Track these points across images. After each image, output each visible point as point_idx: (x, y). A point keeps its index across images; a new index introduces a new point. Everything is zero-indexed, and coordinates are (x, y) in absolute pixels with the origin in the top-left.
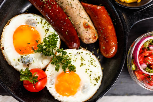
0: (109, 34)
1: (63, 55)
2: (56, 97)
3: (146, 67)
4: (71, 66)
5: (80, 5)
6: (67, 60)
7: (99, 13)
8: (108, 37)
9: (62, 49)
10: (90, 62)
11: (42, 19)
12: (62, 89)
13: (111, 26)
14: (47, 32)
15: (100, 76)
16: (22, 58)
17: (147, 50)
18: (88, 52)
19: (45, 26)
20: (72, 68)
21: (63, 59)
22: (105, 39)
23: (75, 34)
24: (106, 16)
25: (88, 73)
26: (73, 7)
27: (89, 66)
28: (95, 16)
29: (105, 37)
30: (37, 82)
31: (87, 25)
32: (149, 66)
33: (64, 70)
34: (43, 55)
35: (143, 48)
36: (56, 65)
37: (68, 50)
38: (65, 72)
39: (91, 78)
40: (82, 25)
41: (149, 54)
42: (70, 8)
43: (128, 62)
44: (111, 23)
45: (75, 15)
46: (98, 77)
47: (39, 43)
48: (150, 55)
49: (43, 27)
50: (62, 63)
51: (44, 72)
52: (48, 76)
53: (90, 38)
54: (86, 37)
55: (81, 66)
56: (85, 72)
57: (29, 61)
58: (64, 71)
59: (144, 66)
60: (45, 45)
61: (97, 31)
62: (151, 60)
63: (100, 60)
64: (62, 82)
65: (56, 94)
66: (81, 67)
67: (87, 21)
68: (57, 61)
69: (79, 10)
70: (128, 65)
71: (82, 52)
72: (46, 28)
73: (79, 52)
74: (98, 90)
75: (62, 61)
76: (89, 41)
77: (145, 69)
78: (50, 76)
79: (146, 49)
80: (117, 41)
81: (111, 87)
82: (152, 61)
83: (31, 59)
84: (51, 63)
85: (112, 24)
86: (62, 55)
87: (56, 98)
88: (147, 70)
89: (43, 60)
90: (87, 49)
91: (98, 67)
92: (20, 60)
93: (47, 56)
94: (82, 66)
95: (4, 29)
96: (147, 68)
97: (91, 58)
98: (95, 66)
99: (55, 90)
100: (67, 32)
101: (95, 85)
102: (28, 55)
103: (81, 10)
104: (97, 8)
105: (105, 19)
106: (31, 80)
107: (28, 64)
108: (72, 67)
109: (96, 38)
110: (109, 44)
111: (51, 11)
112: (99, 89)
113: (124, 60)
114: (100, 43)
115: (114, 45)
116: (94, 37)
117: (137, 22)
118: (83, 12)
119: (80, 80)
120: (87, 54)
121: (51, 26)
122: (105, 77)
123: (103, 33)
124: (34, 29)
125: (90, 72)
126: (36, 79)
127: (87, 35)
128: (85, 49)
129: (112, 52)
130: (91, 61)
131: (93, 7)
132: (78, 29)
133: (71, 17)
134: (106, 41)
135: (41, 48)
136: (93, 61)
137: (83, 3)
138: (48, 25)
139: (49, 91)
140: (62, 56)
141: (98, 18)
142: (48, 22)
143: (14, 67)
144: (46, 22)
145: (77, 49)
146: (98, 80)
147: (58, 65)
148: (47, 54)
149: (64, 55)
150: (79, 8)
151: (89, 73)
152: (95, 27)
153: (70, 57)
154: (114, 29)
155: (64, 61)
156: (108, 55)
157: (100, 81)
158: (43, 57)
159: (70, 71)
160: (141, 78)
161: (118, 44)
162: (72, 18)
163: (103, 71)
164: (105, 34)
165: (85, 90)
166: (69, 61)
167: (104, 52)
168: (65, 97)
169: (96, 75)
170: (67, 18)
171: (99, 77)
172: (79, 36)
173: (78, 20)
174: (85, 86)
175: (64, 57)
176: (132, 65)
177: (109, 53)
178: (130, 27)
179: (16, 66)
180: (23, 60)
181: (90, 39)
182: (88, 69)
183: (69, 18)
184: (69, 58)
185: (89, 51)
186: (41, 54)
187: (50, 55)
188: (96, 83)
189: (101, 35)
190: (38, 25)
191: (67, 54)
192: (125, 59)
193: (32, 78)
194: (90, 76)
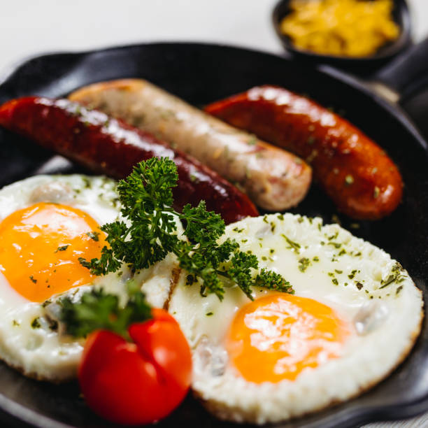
4: (262, 275)
10: (329, 244)
25: (346, 284)
27: (333, 260)
39: (367, 292)
55: (303, 269)
56: (332, 283)
66: (305, 271)
71: (281, 218)
92: (41, 321)
94: (309, 268)
98: (359, 254)
99: (240, 383)
120: (301, 221)
125: (351, 276)
146: (399, 274)
153: (243, 247)
171: (397, 268)
181: (285, 175)
182: (340, 272)
188: (398, 285)
194: (360, 286)
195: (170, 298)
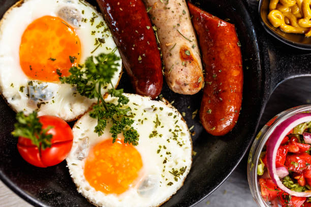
0: (229, 85)
1: (119, 104)
2: (80, 188)
3: (285, 175)
4: (130, 130)
5: (183, 7)
6: (126, 115)
7: (221, 35)
8: (224, 91)
9: (120, 91)
10: (173, 133)
11: (97, 14)
12: (99, 174)
13: (238, 70)
14: (98, 45)
15: (185, 167)
16: (30, 87)
17: (297, 141)
18: (174, 111)
19: (99, 32)
20: (131, 135)
21: (117, 111)
22: (218, 95)
23: (157, 66)
24: (232, 45)
25: (161, 156)
26: (169, 8)
27: (168, 140)
28: (209, 39)
29: (218, 89)
30: (48, 147)
31: (188, 54)
32: (292, 175)
33: (114, 136)
34: (77, 92)
35: (291, 134)
36: (99, 120)
37: (132, 95)
38: (114, 141)
39: (165, 167)
40: (177, 52)
41: (299, 151)
42: (162, 7)
43: (251, 155)
44: (239, 64)
45: (168, 26)
46: (181, 170)
47: (75, 65)
48: (301, 153)
49: (93, 33)
50: (113, 119)
51: (69, 129)
52: (75, 139)
53: (186, 83)
54: (178, 79)
55: (151, 136)
56: (157, 151)
57: (44, 96)
58: (113, 138)
59: (284, 172)
60: (88, 72)
61: (204, 72)
62: (300, 164)
63: (193, 135)
64: (102, 161)
65: (83, 182)
66: (151, 138)
67: (189, 45)
68: (103, 112)
69: (180, 16)
70: (250, 161)
71: (161, 109)
72: (99, 36)
73: (154, 107)
74: (173, 195)
75: (115, 116)
76: (182, 89)
77: (282, 179)
78: (80, 139)
79: (295, 137)
80: (240, 105)
81: (202, 197)
82: (302, 166)
83: (49, 93)
84: (88, 114)
85: (240, 67)
86: (116, 103)
87: (80, 191)
88: (285, 183)
89: (74, 103)
90: (173, 105)
91: (186, 148)
92: (25, 89)
93: (84, 96)
94: (154, 138)
95: (6, 14)
96: (288, 178)
97: (177, 126)
98: (181, 145)
99: (82, 172)
100: (142, 57)
101: (170, 184)
102: (44, 84)
103: (183, 19)
104: (219, 23)
105: (230, 53)
106: (36, 140)
107: (40, 102)
108: (132, 133)
109: (198, 86)
110: (223, 107)
111: (119, 4)
112: (175, 194)
113: (245, 149)
114: (205, 99)
115: (233, 111)
116: (196, 83)
117: (293, 77)
118: (185, 25)
119: (141, 165)
120: (170, 114)
121: (111, 35)
122: (194, 172)
123: (217, 81)
124: (73, 31)
125: (167, 153)
126: (47, 140)
127: (181, 75)
128: (170, 102)
129: (224, 126)
130: (176, 133)
131: (210, 20)
132: (167, 57)
133: (158, 29)
134: (219, 99)
135: (77, 75)
136: (179, 132)
137: (192, 6)
138: (105, 30)
139: (70, 171)
140: (118, 106)
141: (216, 47)
142: (108, 25)
143: (7, 101)
144: (102, 24)
145: (153, 99)
146: (179, 175)
147: (103, 123)
148: (87, 93)
149: (121, 104)
150: (181, 12)
151: (163, 156)
152: (202, 62)
153: (133, 111)
154: (241, 79)
155: (118, 117)
156: (214, 129)
157: (182, 178)
158: (75, 96)
159: (126, 141)
160: (269, 195)
161: (241, 111)
162: (160, 31)
163: (194, 159)
164: (221, 84)
165: (146, 189)
166: (128, 119)
167: (208, 121)
168: (100, 193)
169: (177, 163)
170: (148, 28)
171: (183, 170)
172: (163, 72)
173: (172, 38)
174: (148, 180)
175: (120, 108)
176: (259, 163)
177: (217, 125)
178: (277, 84)
179: (13, 99)
180: (32, 92)
181: (185, 85)
182: (165, 148)
183: (154, 28)
184: (131, 113)
185: (176, 110)
186: (73, 89)
187: (93, 97)
188: (173, 181)
189: (210, 83)
190: (83, 24)
191: (129, 104)
192: (248, 148)
193: (39, 136)
194: (165, 162)
195: (84, 114)
